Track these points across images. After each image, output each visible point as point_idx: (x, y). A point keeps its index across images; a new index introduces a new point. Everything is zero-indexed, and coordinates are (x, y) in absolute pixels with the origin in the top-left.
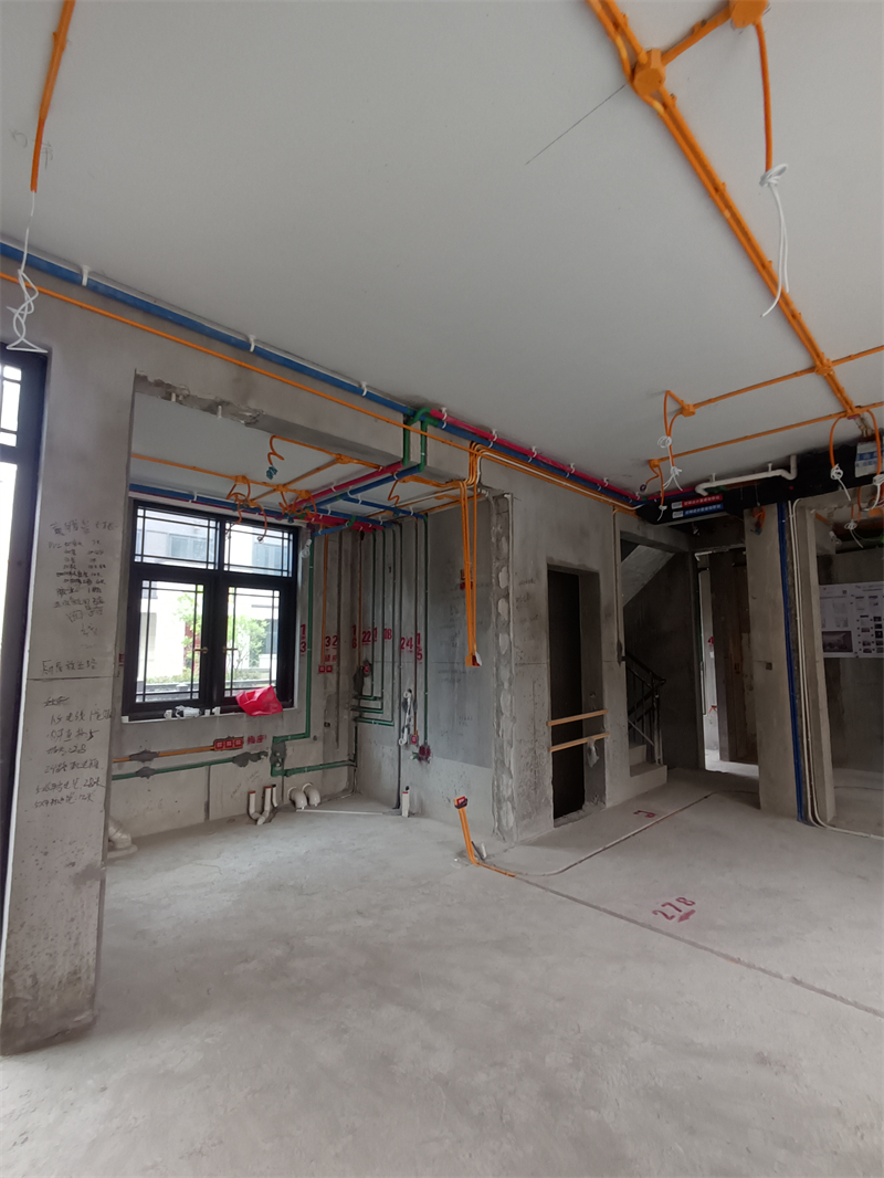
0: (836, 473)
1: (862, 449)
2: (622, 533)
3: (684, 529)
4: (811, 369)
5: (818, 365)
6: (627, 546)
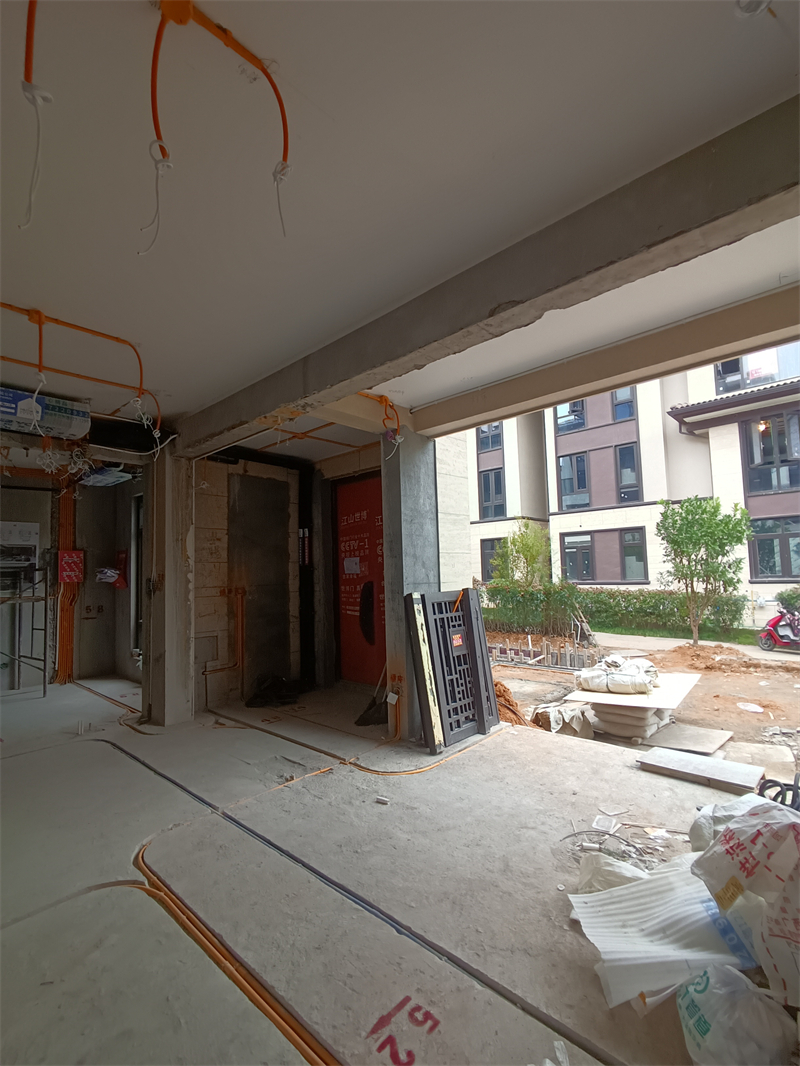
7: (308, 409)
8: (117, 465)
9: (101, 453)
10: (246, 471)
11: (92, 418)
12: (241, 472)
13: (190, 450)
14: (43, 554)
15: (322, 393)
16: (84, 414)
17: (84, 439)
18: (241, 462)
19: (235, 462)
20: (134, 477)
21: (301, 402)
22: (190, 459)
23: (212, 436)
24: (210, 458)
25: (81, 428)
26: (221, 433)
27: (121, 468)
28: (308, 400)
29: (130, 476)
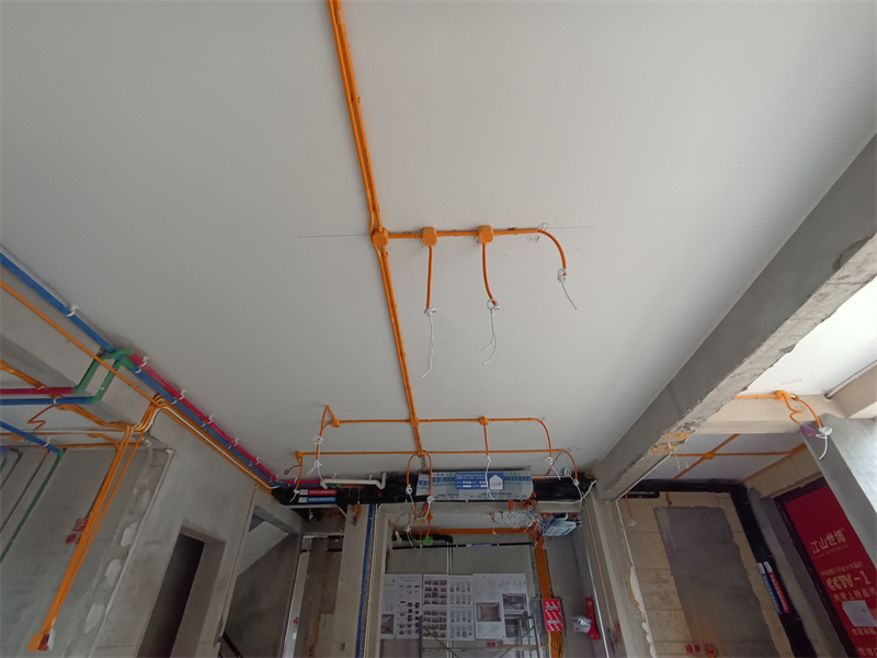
0: (409, 490)
1: (422, 477)
2: (256, 507)
3: (303, 513)
4: (408, 421)
5: (411, 420)
6: (257, 520)
7: (692, 428)
8: (563, 515)
9: (549, 507)
10: (670, 503)
11: (534, 481)
12: (666, 504)
13: (608, 491)
14: (531, 603)
15: (696, 409)
16: (528, 478)
17: (532, 498)
18: (663, 494)
19: (657, 496)
20: (578, 524)
21: (681, 423)
22: (613, 500)
23: (620, 474)
24: (630, 496)
25: (527, 490)
26: (626, 470)
27: (567, 517)
28: (688, 419)
29: (574, 523)
